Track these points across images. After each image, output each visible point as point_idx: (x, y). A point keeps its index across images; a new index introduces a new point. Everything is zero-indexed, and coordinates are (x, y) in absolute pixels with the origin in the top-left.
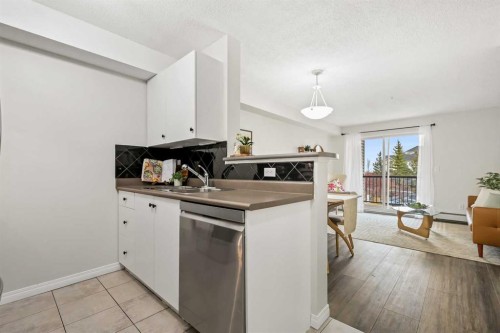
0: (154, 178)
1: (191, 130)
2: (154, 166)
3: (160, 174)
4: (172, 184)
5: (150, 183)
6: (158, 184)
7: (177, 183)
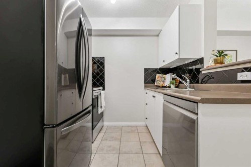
0: (161, 84)
1: (176, 53)
2: (161, 78)
3: (164, 82)
4: (170, 87)
5: (159, 86)
6: (163, 87)
7: (172, 86)
